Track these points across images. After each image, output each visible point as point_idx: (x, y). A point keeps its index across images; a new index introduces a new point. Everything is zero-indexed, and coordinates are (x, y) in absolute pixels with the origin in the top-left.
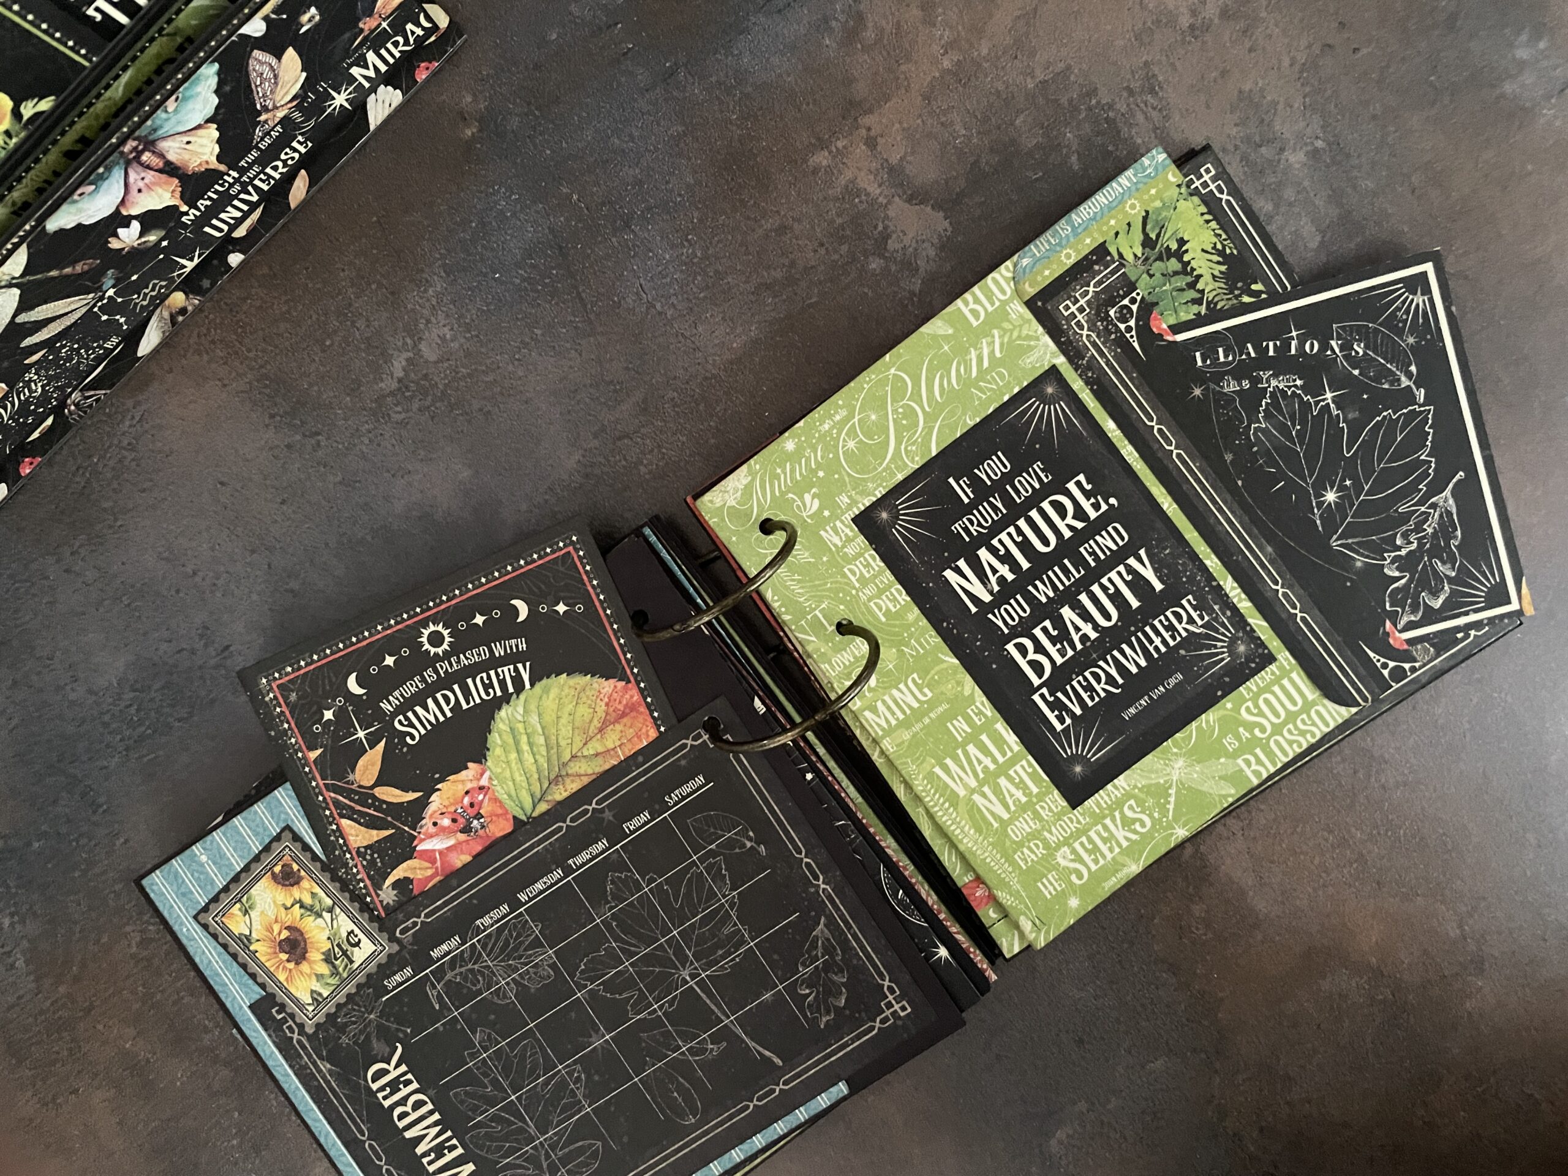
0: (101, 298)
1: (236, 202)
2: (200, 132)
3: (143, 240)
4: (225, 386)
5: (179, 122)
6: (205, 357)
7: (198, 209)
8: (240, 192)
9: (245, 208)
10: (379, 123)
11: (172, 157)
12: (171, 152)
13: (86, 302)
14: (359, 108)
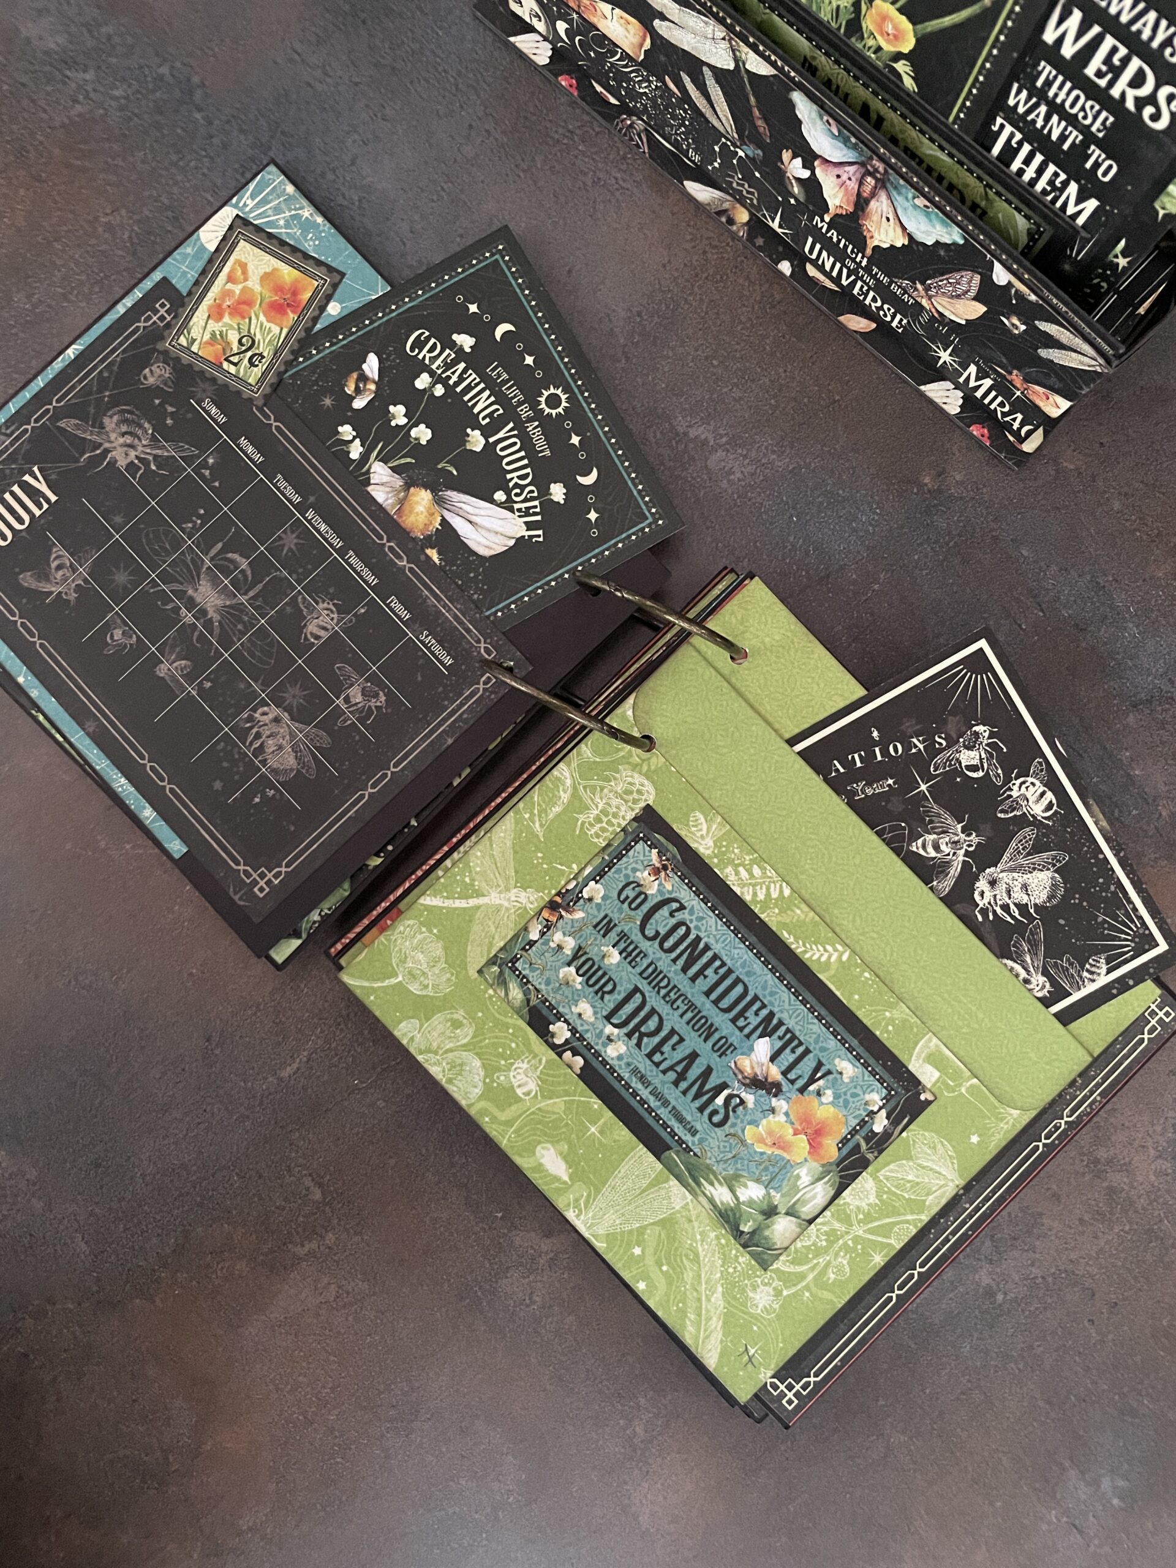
0: (735, 146)
1: (838, 265)
2: (899, 230)
3: (793, 181)
4: (664, 266)
5: (905, 209)
6: (688, 246)
7: (827, 231)
8: (848, 268)
9: (834, 274)
10: (928, 394)
11: (873, 204)
12: (878, 204)
13: (729, 130)
14: (939, 374)
